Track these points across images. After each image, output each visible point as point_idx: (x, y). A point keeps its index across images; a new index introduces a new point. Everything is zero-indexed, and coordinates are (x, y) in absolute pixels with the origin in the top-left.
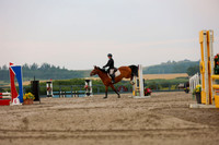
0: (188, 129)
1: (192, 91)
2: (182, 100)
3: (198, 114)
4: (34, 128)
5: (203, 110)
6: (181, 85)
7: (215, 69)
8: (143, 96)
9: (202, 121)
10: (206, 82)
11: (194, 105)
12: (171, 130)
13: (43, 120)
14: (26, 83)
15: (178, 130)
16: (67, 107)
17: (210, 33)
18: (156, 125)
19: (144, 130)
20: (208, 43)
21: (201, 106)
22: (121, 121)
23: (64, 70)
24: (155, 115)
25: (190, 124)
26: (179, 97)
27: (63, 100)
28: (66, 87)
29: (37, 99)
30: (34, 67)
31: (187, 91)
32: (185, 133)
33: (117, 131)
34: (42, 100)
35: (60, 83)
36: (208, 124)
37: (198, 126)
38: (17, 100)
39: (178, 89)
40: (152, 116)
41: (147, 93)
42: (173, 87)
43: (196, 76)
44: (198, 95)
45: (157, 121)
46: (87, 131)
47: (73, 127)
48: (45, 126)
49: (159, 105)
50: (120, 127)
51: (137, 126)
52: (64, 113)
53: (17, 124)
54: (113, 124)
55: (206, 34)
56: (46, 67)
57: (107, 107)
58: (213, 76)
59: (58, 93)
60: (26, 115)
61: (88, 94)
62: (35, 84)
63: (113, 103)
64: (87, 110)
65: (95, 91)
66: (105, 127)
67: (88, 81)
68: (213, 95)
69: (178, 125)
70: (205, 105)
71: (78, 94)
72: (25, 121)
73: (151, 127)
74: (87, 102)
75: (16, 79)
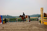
0: (38, 29)
1: (39, 21)
2: (37, 23)
3: (40, 26)
4: (5, 29)
5: (41, 25)
6: (37, 19)
7: (44, 16)
8: (28, 22)
9: (41, 27)
10: (42, 19)
11: (39, 24)
12: (35, 29)
13: (7, 27)
14: (3, 19)
15: (36, 29)
16: (12, 24)
17: (43, 8)
18: (31, 28)
19: (29, 29)
20: (42, 10)
21: (41, 24)
22: (24, 27)
23: (12, 16)
24: (31, 26)
25: (39, 28)
26: (36, 22)
27: (11, 23)
28: (12, 20)
29: (6, 23)
30: (5, 16)
31: (38, 21)
32: (38, 30)
33: (23, 30)
34: (7, 23)
35: (11, 19)
36: (42, 28)
37: (40, 28)
38: (2, 23)
39: (36, 20)
40: (30, 26)
41: (29, 21)
42: (35, 20)
43: (40, 17)
44: (40, 22)
45: (32, 27)
46: (16, 30)
47: (14, 29)
48: (7, 29)
49: (32, 24)
50: (24, 29)
51: (27, 28)
52: (12, 26)
53: (1, 28)
54: (22, 28)
55: (42, 8)
56: (8, 16)
57: (21, 24)
58: (43, 17)
59: (10, 21)
60: (3, 26)
61: (17, 22)
62: (5, 19)
63: (22, 24)
64: (17, 25)
65: (18, 21)
66: (20, 29)
67: (17, 19)
68: (44, 22)
69: (36, 28)
70: (42, 24)
71: (15, 21)
72: (3, 27)
73: (30, 29)
74: (17, 23)
75: (1, 18)
